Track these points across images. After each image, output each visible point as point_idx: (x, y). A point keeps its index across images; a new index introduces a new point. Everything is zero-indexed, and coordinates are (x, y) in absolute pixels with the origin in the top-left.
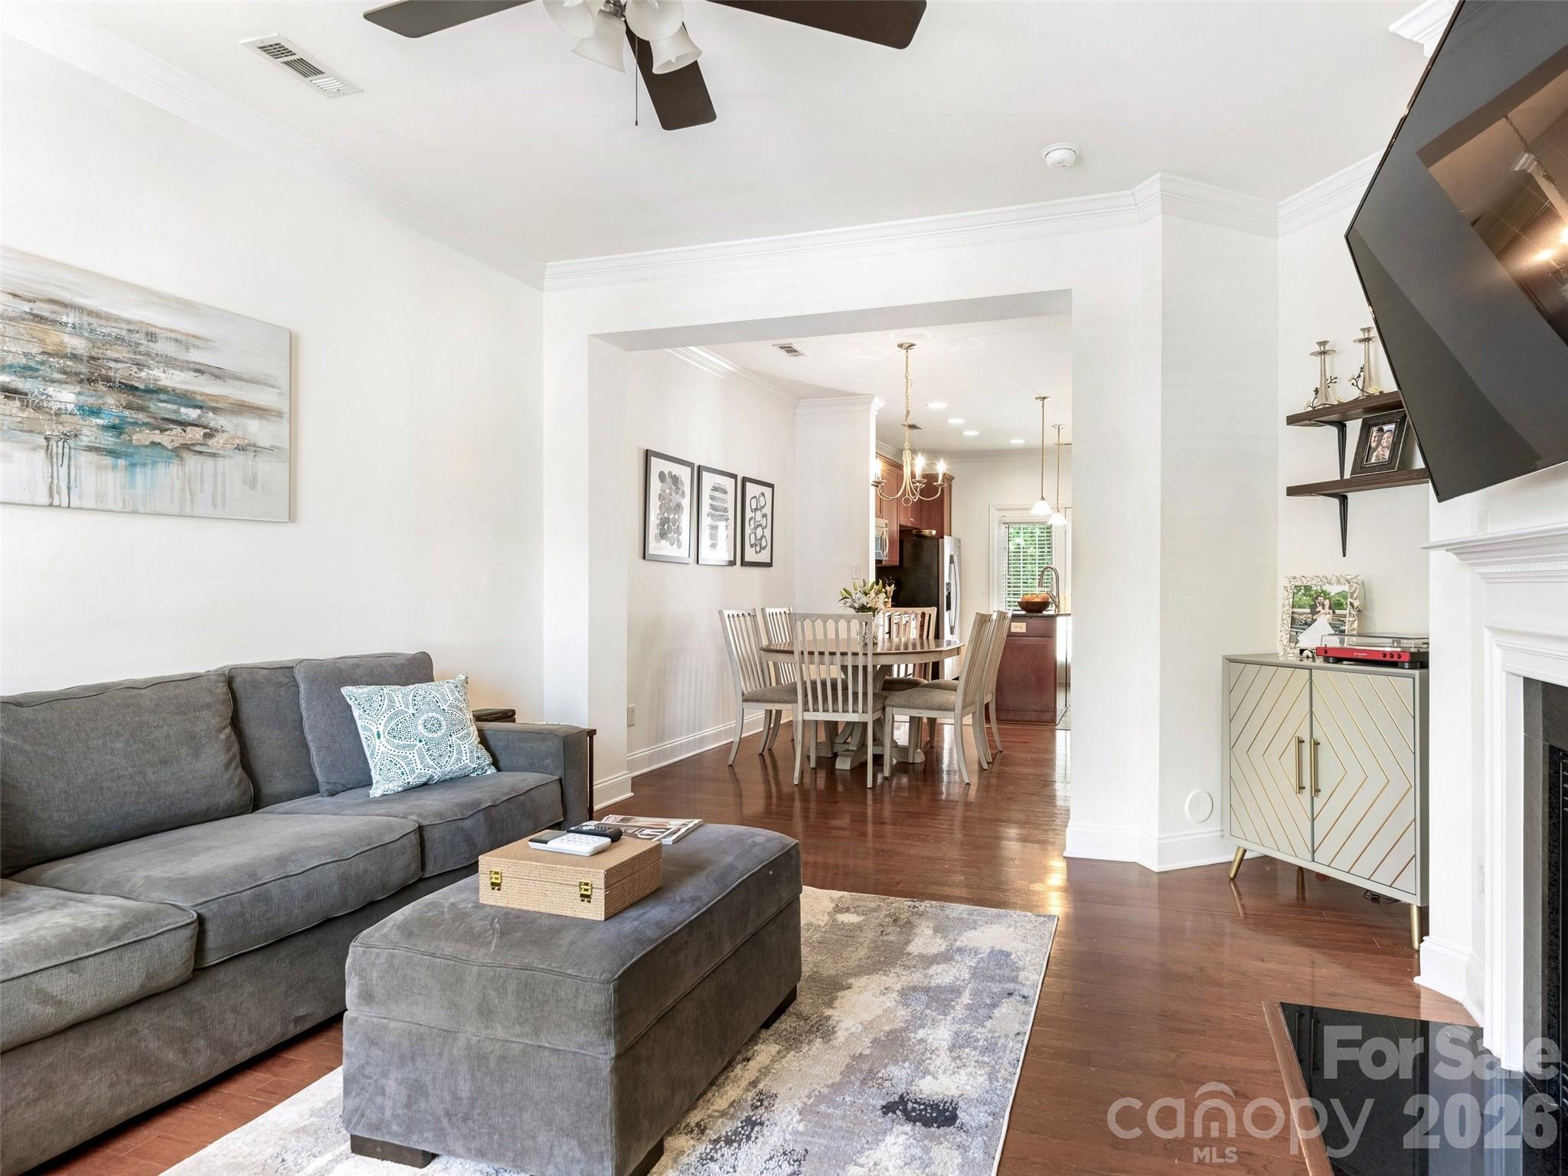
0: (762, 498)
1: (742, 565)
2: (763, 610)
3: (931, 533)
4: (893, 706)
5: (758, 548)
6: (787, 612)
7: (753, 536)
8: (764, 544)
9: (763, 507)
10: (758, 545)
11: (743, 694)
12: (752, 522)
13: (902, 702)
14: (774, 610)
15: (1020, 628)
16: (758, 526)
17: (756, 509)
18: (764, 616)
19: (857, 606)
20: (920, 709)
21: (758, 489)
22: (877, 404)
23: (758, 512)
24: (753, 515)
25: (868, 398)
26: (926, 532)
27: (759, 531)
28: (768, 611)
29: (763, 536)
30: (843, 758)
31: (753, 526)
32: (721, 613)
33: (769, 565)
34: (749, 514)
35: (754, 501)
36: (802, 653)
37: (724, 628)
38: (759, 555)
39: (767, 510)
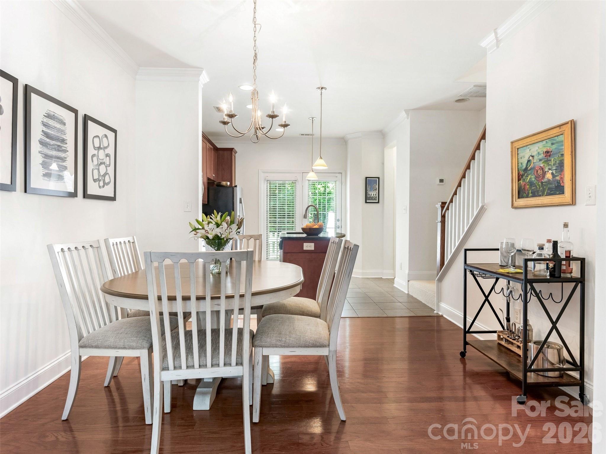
0: (105, 139)
1: (84, 197)
2: (106, 241)
3: (227, 184)
4: (262, 347)
5: (101, 184)
6: (132, 241)
7: (96, 172)
8: (107, 180)
9: (106, 148)
10: (100, 180)
11: (80, 338)
12: (95, 159)
13: (274, 342)
14: (118, 240)
15: (310, 246)
16: (101, 163)
17: (99, 148)
18: (107, 247)
19: (211, 237)
20: (293, 347)
21: (101, 131)
22: (204, 78)
23: (101, 152)
24: (96, 152)
25: (199, 70)
26: (224, 183)
27: (103, 169)
28: (111, 241)
29: (106, 174)
30: (201, 397)
31: (95, 162)
32: (50, 248)
33: (113, 199)
34: (91, 151)
35: (97, 141)
36: (160, 298)
37: (55, 265)
38: (102, 189)
39: (110, 151)
